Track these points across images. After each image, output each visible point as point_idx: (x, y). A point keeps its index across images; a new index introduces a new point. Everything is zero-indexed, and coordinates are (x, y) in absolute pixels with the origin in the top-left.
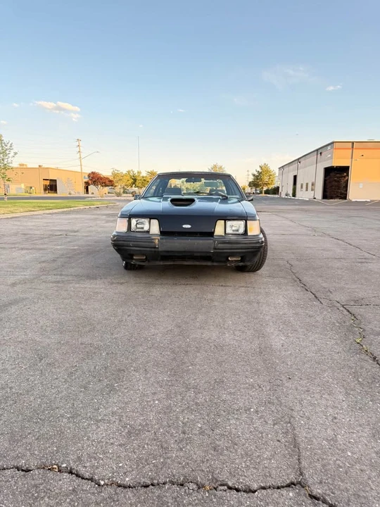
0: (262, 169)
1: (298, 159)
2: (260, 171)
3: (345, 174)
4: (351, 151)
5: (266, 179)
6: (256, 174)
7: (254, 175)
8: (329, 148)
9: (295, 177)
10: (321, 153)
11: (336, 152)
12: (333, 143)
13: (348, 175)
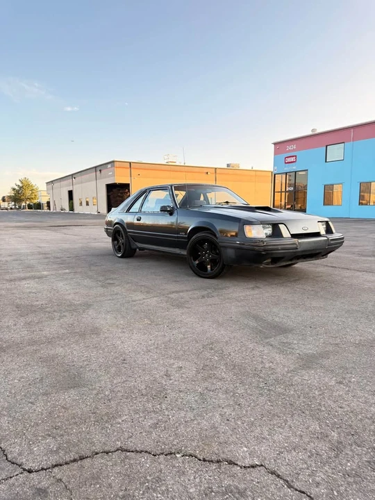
0: (22, 183)
1: (72, 175)
2: (21, 185)
3: (127, 190)
4: (129, 170)
5: (28, 193)
6: (17, 188)
7: (14, 189)
8: (109, 166)
9: (70, 193)
10: (100, 171)
11: (117, 171)
12: (113, 162)
13: (129, 191)
